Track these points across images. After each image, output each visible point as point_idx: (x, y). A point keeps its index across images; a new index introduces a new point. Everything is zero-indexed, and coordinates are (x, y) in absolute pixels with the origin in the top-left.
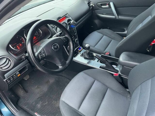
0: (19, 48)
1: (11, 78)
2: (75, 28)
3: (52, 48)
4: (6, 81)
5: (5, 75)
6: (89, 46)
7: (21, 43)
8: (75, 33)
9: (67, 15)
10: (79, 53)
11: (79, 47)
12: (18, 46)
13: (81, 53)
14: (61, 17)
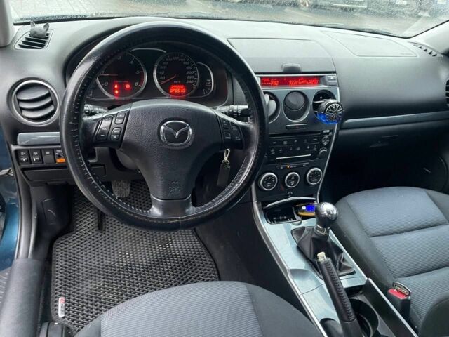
0: (117, 92)
1: (35, 153)
2: (332, 131)
3: (162, 128)
4: (16, 151)
5: (20, 134)
6: (335, 213)
7: (132, 83)
8: (321, 146)
9: (332, 76)
10: (298, 218)
11: (313, 201)
12: (119, 84)
13: (305, 223)
14: (303, 70)
